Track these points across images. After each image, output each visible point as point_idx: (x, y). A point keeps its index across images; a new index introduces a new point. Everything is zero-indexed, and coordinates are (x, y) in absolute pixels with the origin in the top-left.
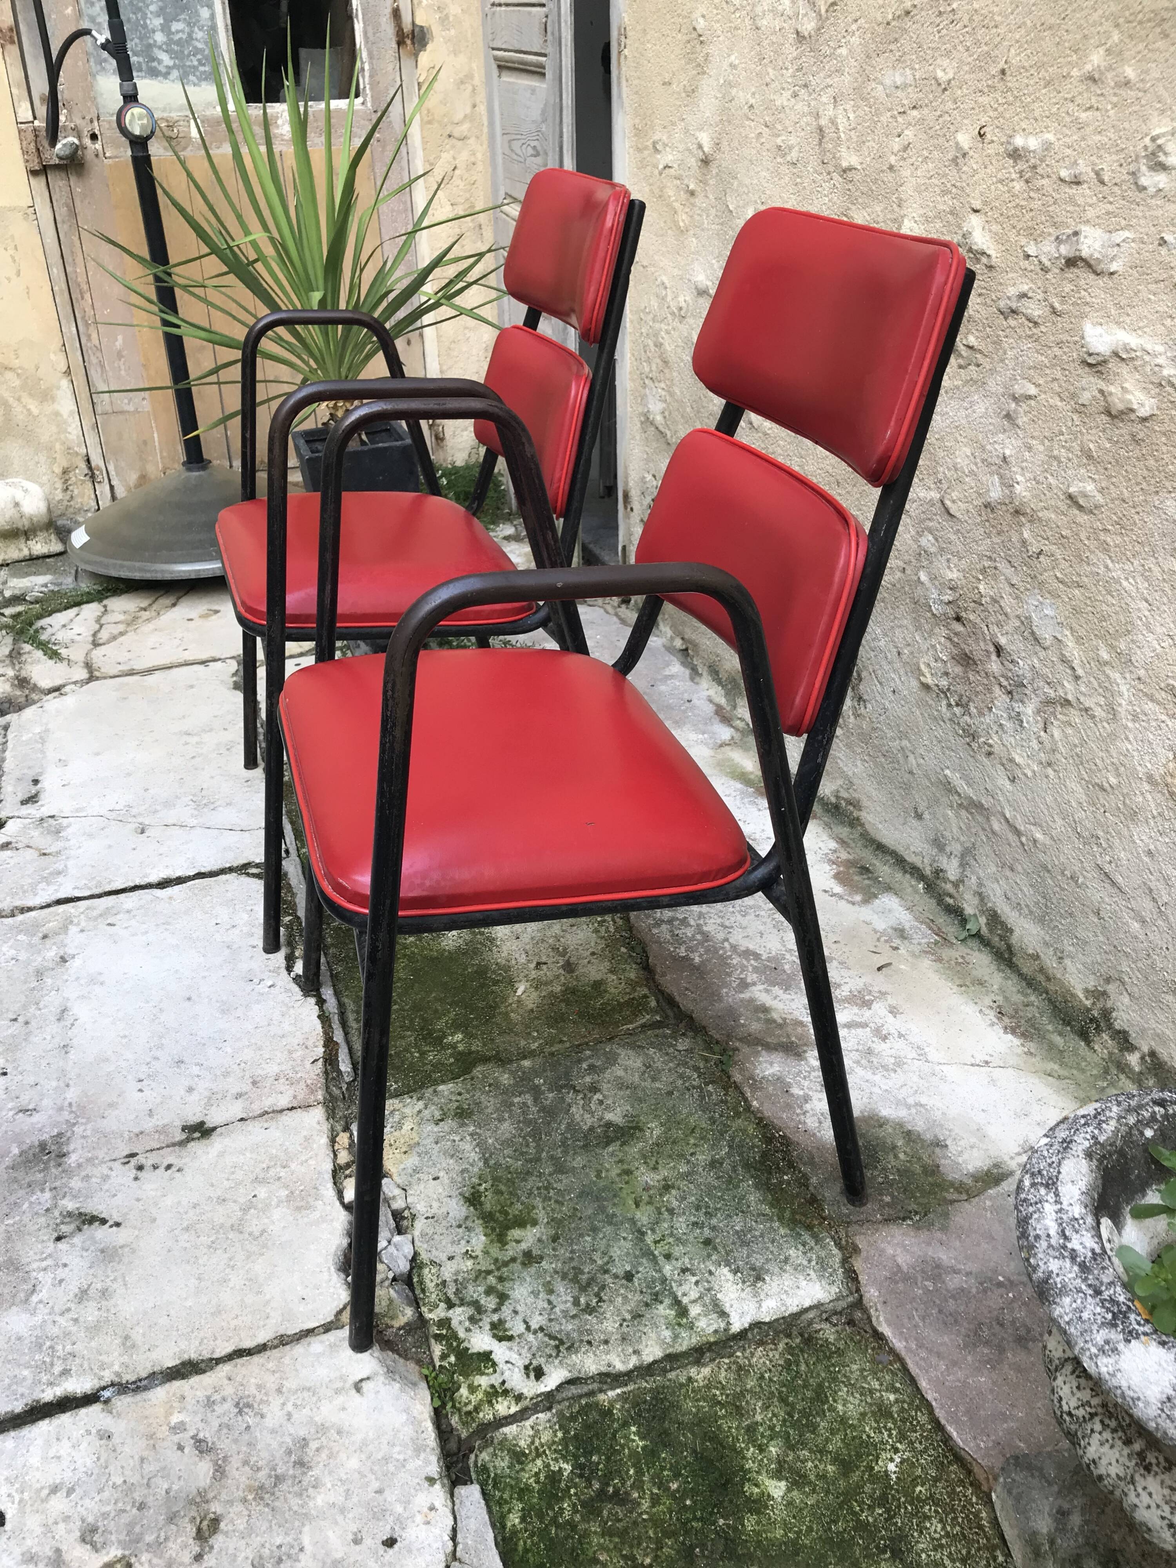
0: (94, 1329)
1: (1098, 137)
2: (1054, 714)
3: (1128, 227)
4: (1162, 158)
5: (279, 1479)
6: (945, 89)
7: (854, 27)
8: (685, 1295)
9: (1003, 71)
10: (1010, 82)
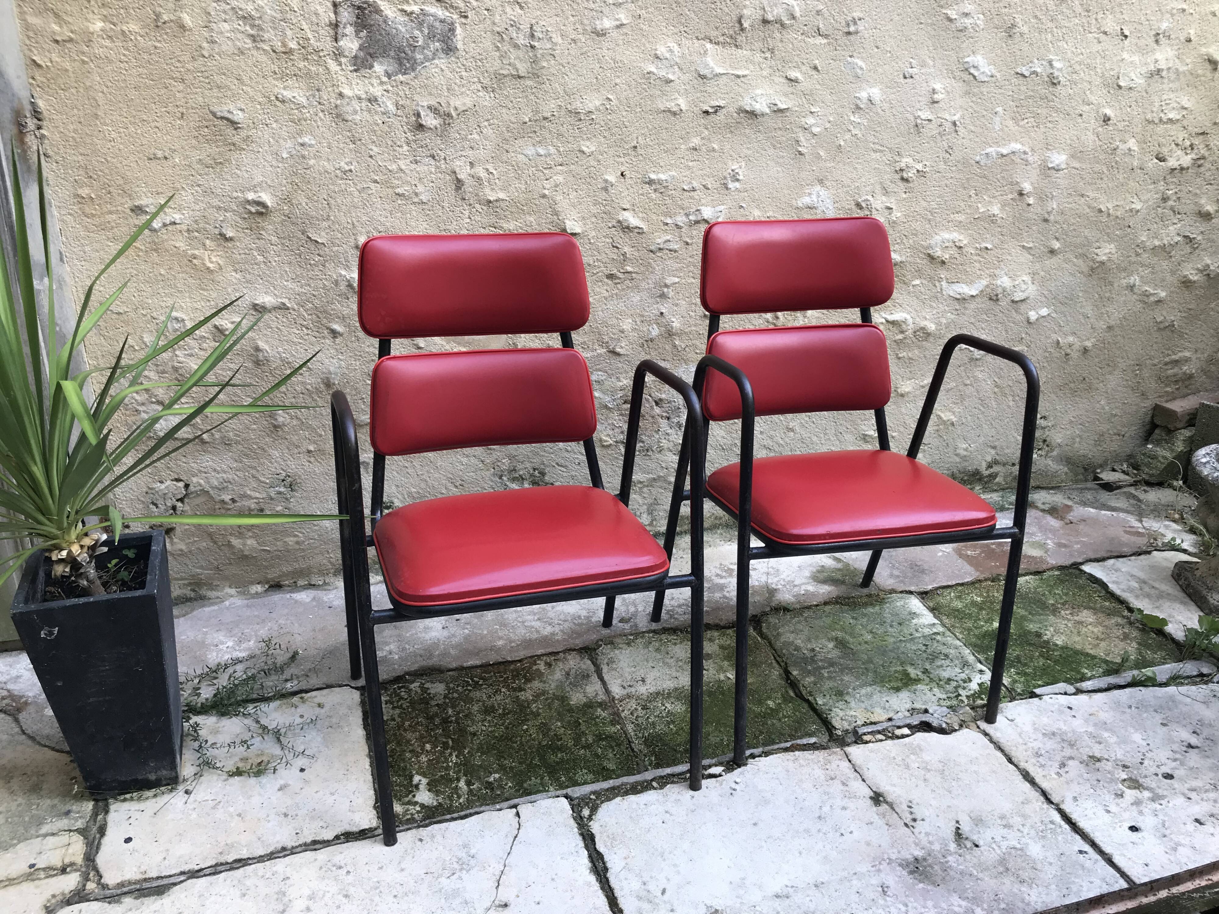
3: (723, 204)
4: (738, 177)
6: (590, 156)
9: (635, 147)
10: (640, 151)
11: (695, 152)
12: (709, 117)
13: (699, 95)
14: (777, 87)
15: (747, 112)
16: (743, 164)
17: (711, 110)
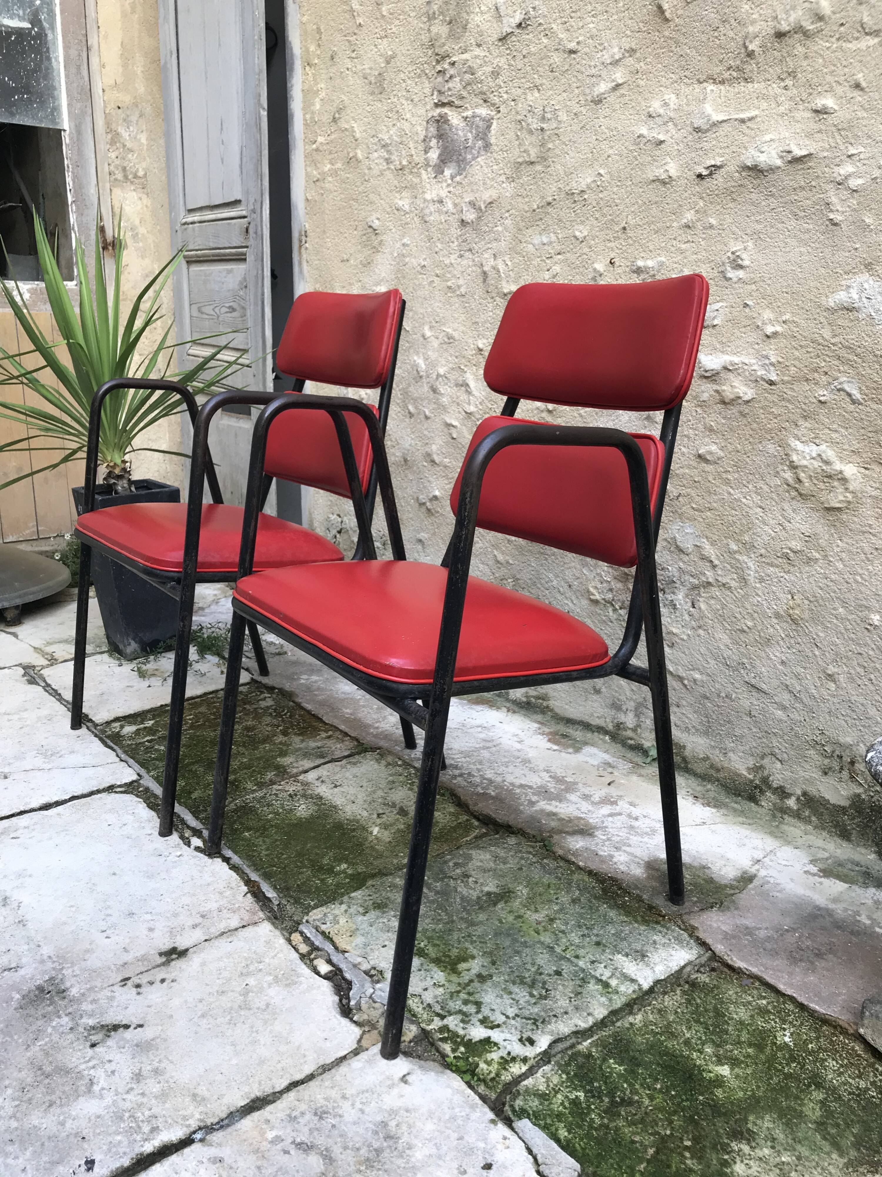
0: (163, 1096)
1: (695, 256)
2: (699, 595)
3: (722, 300)
4: (740, 262)
5: (378, 1151)
6: (582, 242)
7: (507, 215)
8: (601, 975)
9: (624, 228)
10: (630, 233)
11: (689, 231)
12: (704, 182)
13: (693, 155)
14: (798, 125)
15: (749, 168)
16: (750, 244)
17: (705, 172)
